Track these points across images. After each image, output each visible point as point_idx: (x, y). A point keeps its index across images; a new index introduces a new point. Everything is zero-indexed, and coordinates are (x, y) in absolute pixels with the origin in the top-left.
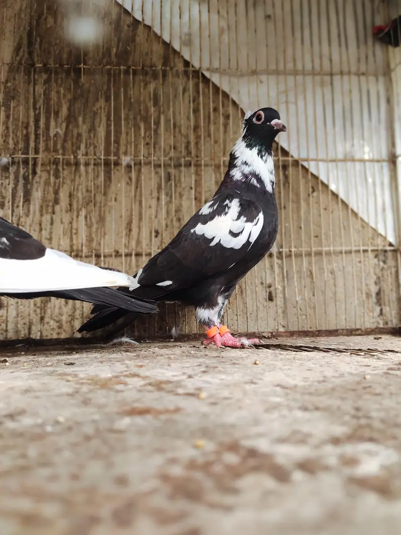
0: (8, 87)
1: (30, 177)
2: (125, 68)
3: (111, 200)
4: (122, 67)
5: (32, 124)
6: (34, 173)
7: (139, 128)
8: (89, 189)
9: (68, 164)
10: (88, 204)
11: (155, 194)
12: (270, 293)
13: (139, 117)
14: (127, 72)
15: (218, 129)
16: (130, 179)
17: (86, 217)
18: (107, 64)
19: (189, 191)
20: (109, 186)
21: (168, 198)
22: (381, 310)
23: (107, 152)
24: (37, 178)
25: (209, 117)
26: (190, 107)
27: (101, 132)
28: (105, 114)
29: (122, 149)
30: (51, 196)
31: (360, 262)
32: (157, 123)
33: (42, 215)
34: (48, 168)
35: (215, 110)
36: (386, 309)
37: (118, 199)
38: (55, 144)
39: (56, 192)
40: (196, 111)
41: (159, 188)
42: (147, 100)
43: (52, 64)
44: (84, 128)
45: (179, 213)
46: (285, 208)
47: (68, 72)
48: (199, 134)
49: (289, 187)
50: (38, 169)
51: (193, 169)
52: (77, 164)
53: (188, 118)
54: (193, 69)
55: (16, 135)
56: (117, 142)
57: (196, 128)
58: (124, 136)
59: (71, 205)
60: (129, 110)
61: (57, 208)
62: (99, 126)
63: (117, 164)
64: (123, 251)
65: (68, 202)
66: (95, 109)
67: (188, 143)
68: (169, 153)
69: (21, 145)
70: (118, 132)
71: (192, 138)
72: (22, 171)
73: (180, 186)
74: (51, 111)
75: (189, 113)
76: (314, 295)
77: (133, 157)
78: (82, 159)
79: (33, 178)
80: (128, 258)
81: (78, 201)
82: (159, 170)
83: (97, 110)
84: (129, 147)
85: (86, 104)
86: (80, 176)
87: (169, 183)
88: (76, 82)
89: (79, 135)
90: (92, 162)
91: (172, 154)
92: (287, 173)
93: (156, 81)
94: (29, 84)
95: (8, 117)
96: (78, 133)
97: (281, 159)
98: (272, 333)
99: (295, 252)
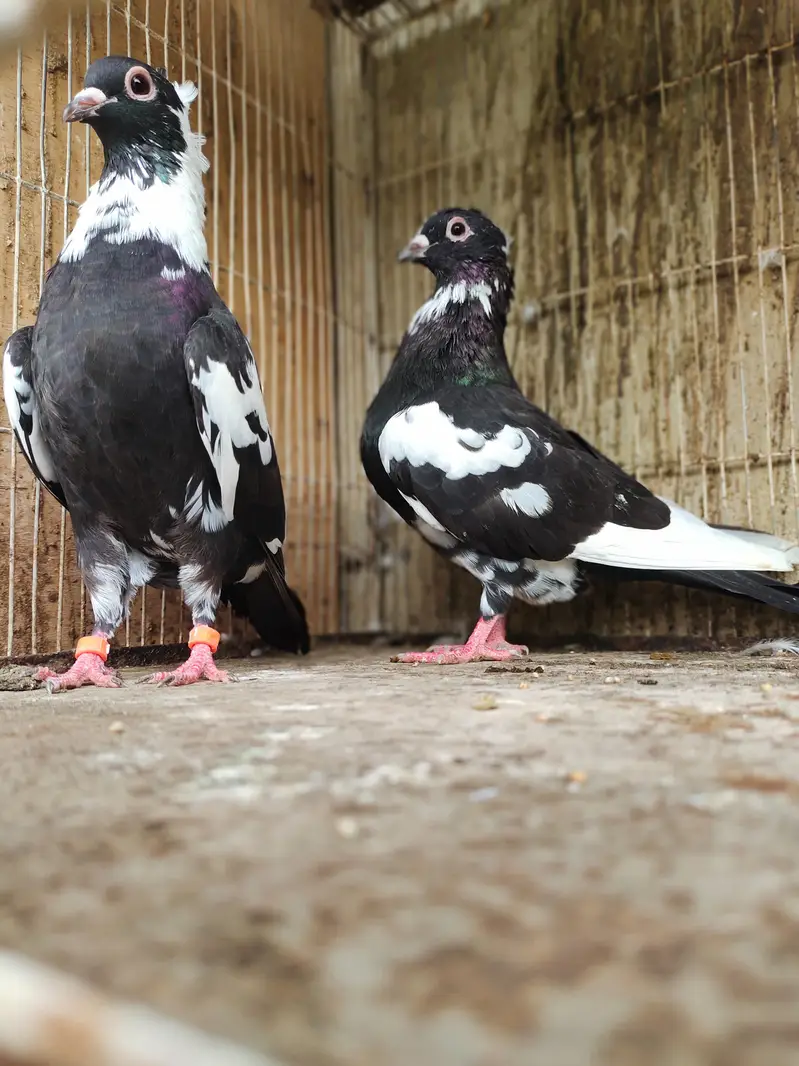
0: (529, 174)
1: (575, 332)
2: (755, 56)
3: (736, 350)
4: (748, 58)
5: (573, 232)
6: (582, 323)
8: (689, 334)
9: (644, 292)
10: (687, 366)
13: (793, 155)
14: (760, 63)
16: (779, 295)
17: (684, 394)
18: (714, 63)
20: (731, 321)
23: (723, 250)
24: (587, 334)
27: (709, 211)
28: (714, 170)
29: (758, 234)
30: (614, 362)
33: (599, 402)
34: (607, 310)
37: (752, 342)
38: (617, 258)
39: (624, 354)
43: (603, 105)
44: (671, 213)
47: (634, 109)
50: (589, 315)
52: (661, 290)
55: (547, 260)
56: (744, 222)
58: (759, 204)
59: (652, 373)
60: (769, 147)
61: (627, 383)
62: (704, 200)
63: (746, 269)
64: (768, 455)
65: (646, 368)
66: (693, 166)
69: (556, 277)
70: (746, 201)
72: (560, 326)
74: (606, 196)
77: (782, 247)
78: (670, 276)
79: (580, 334)
80: (782, 469)
81: (666, 364)
83: (699, 166)
84: (772, 224)
85: (674, 163)
86: (668, 312)
88: (652, 123)
89: (663, 229)
90: (692, 278)
94: (564, 157)
95: (532, 229)
96: (660, 226)
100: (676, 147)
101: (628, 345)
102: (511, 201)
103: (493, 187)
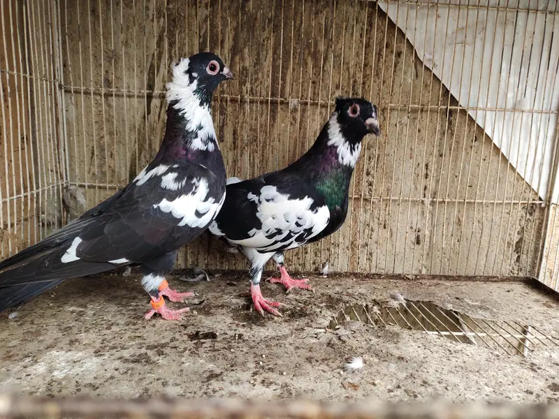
0: (170, 9)
3: (274, 140)
12: (418, 237)
13: (307, 52)
16: (294, 119)
17: (249, 156)
20: (273, 126)
22: (519, 257)
25: (380, 54)
26: (361, 42)
31: (508, 213)
32: (326, 59)
35: (389, 46)
36: (524, 257)
37: (281, 139)
39: (221, 130)
40: (368, 46)
42: (316, 32)
46: (445, 155)
48: (368, 72)
52: (243, 102)
59: (235, 143)
60: (297, 44)
62: (264, 60)
63: (282, 103)
65: (231, 139)
66: (261, 40)
67: (355, 82)
68: (334, 92)
71: (360, 76)
74: (216, 41)
75: (359, 48)
77: (299, 99)
78: (247, 98)
81: (242, 140)
83: (264, 41)
86: (244, 113)
89: (245, 69)
92: (452, 118)
93: (327, 9)
94: (192, 6)
95: (171, 44)
96: (243, 67)
97: (449, 107)
98: (416, 276)
99: (448, 202)
100: (254, 25)
101: (223, 125)
102: (158, 22)
103: (147, 8)
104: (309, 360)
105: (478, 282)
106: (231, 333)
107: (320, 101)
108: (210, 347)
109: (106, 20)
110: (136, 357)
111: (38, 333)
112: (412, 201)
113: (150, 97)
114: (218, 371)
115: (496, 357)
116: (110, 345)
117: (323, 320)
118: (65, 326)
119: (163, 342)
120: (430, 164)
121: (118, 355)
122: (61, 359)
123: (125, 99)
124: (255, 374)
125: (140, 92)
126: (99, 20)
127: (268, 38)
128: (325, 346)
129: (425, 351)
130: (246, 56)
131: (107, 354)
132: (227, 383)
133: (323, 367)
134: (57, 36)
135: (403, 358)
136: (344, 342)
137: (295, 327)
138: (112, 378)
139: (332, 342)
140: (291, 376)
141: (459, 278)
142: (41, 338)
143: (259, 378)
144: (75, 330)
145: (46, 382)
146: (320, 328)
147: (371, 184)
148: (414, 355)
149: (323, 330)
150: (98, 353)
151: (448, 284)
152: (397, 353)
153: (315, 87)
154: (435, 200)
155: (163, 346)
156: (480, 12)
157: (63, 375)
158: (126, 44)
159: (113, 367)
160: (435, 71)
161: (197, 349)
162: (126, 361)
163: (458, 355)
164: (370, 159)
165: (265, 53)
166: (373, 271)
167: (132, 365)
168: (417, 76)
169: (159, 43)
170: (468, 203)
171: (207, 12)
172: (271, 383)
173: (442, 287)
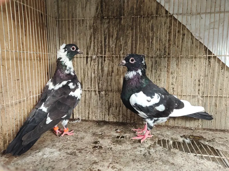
0: (94, 26)
1: (103, 62)
2: (140, 16)
4: (138, 16)
5: (103, 41)
6: (105, 60)
7: (145, 42)
9: (117, 57)
10: (124, 73)
11: (150, 69)
13: (145, 37)
15: (179, 41)
18: (132, 15)
19: (164, 68)
21: (155, 71)
23: (132, 52)
24: (106, 62)
25: (175, 35)
26: (167, 31)
27: (129, 44)
28: (131, 36)
30: (111, 70)
32: (152, 39)
33: (107, 76)
34: (110, 58)
35: (179, 32)
38: (112, 49)
40: (170, 33)
41: (152, 67)
42: (148, 29)
44: (122, 42)
45: (160, 77)
46: (207, 76)
48: (170, 43)
49: (210, 66)
51: (166, 59)
52: (120, 57)
53: (166, 36)
54: (170, 15)
55: (98, 46)
56: (136, 48)
57: (169, 40)
58: (138, 44)
60: (141, 34)
61: (113, 74)
62: (129, 41)
65: (117, 72)
67: (165, 47)
68: (157, 52)
69: (100, 50)
70: (136, 44)
71: (167, 45)
72: (100, 60)
73: (161, 66)
74: (110, 36)
75: (167, 34)
76: (216, 114)
78: (122, 56)
79: (104, 62)
81: (120, 72)
82: (152, 59)
83: (128, 34)
84: (140, 49)
85: (123, 32)
87: (156, 65)
91: (158, 52)
92: (210, 60)
93: (153, 20)
94: (102, 24)
95: (94, 38)
96: (120, 44)
97: (208, 55)
98: (195, 128)
99: (209, 96)
100: (124, 29)
101: (113, 67)
102: (90, 31)
103: (86, 26)
104: (133, 160)
105: (226, 133)
106: (108, 147)
107: (150, 56)
108: (98, 151)
109: (73, 32)
110: (71, 153)
111: (44, 141)
112: (192, 96)
113: (87, 58)
114: (97, 161)
115: (218, 168)
116: (65, 147)
117: (146, 145)
118: (53, 139)
119: (83, 148)
120: (200, 80)
121: (66, 151)
122: (48, 151)
123: (79, 59)
124: (110, 164)
125: (84, 56)
126: (70, 32)
127: (129, 33)
128: (142, 155)
129: (185, 162)
130: (121, 40)
131: (63, 151)
132: (99, 166)
133: (138, 164)
134: (57, 39)
135: (173, 164)
136: (150, 155)
137: (134, 147)
138: (61, 159)
139: (146, 154)
140: (124, 166)
141: (217, 130)
142: (44, 143)
143: (111, 165)
144: (56, 141)
145: (40, 159)
146: (144, 148)
147: (173, 89)
148: (180, 163)
149: (145, 149)
150: (60, 150)
151: (211, 132)
152: (171, 161)
153: (148, 50)
154: (203, 95)
155: (82, 149)
156: (221, 14)
157: (46, 157)
158: (80, 39)
159: (63, 155)
160: (200, 40)
161: (93, 152)
162: (68, 154)
163: (200, 165)
164: (173, 78)
165: (128, 39)
166: (176, 125)
167: (69, 155)
168: (193, 43)
169: (90, 38)
170: (219, 97)
171: (107, 25)
172: (115, 168)
173: (207, 134)
